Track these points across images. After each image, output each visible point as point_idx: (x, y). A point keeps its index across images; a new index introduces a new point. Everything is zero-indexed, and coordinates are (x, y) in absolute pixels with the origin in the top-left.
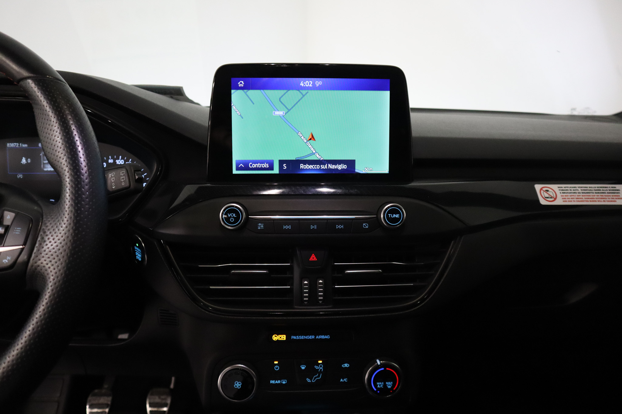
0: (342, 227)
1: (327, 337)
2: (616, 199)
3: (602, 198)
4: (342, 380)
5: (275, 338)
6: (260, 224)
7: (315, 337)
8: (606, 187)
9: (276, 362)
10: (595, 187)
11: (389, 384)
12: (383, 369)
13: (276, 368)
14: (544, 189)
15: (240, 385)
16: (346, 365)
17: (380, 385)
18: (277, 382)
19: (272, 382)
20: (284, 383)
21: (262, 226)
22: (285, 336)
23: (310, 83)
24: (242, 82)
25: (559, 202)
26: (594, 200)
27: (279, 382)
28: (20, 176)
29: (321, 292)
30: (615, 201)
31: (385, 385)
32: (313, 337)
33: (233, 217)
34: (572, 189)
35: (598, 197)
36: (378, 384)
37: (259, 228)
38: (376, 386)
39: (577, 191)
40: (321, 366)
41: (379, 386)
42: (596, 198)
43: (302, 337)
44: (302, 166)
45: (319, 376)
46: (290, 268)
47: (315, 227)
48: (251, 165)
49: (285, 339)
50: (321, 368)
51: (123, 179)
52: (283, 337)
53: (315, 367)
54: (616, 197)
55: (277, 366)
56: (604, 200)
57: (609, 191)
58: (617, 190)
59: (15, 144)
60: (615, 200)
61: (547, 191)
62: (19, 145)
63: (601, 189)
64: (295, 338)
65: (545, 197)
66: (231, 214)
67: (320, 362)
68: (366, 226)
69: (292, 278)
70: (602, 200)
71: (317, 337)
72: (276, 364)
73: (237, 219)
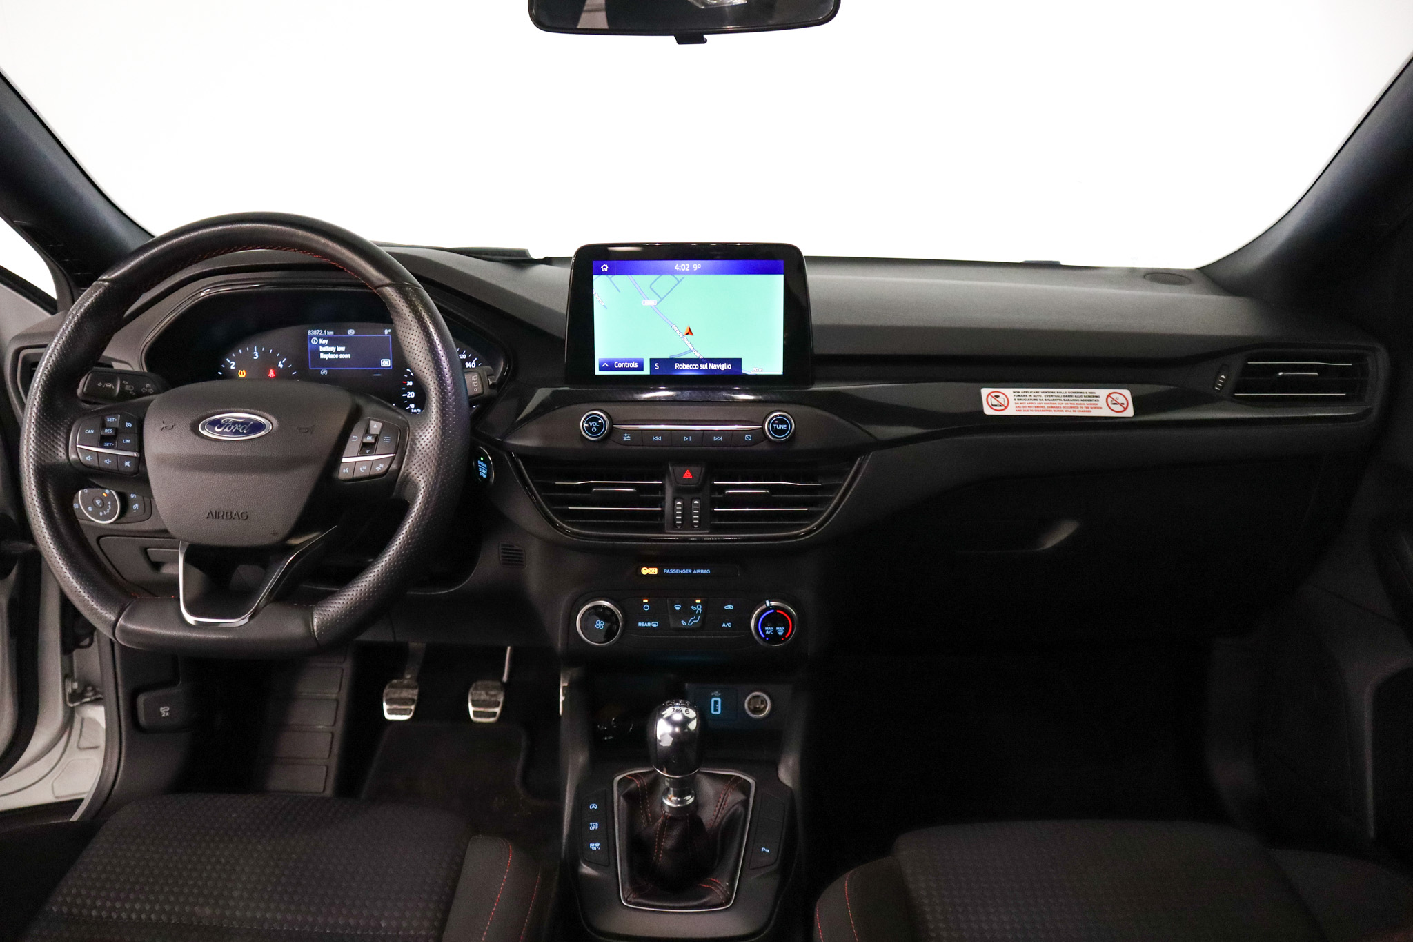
0: (721, 439)
1: (707, 572)
2: (1092, 408)
3: (1071, 407)
4: (724, 625)
5: (645, 571)
6: (626, 435)
7: (692, 572)
8: (1081, 393)
9: (645, 601)
10: (1066, 393)
11: (780, 631)
12: (772, 611)
13: (646, 608)
14: (993, 395)
15: (602, 625)
17: (769, 630)
18: (646, 624)
19: (641, 624)
20: (655, 625)
21: (629, 437)
22: (656, 569)
23: (686, 267)
24: (606, 266)
25: (1011, 411)
26: (1059, 409)
27: (649, 624)
28: (324, 372)
29: (696, 514)
30: (1090, 411)
31: (775, 631)
32: (690, 571)
33: (596, 427)
34: (1032, 394)
35: (1067, 406)
36: (766, 629)
37: (625, 439)
38: (764, 631)
39: (1038, 398)
40: (699, 607)
41: (767, 632)
42: (1064, 407)
43: (677, 571)
44: (677, 366)
45: (696, 619)
46: (662, 488)
47: (690, 438)
48: (617, 365)
49: (656, 573)
50: (699, 609)
51: (476, 384)
52: (654, 571)
53: (692, 607)
54: (1092, 406)
55: (646, 606)
56: (1074, 409)
57: (1083, 398)
58: (1096, 397)
59: (318, 331)
60: (1090, 409)
61: (997, 397)
62: (323, 333)
63: (1074, 395)
64: (668, 571)
65: (993, 405)
66: (593, 423)
67: (698, 601)
68: (748, 438)
69: (664, 499)
70: (1072, 409)
71: (695, 572)
72: (645, 603)
73: (599, 429)
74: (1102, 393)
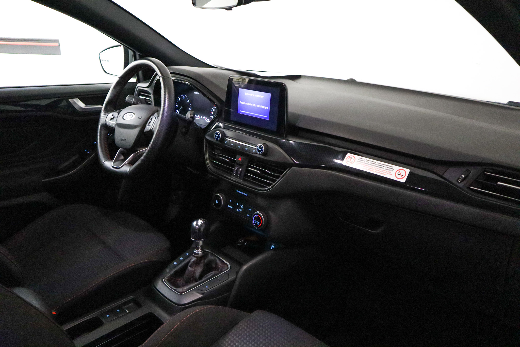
0: (247, 149)
1: (247, 195)
2: (387, 173)
3: (379, 171)
4: (247, 215)
6: (226, 141)
8: (387, 165)
10: (381, 164)
11: (258, 223)
12: (257, 215)
13: (230, 201)
14: (350, 157)
15: (217, 202)
16: (250, 209)
19: (229, 206)
20: (231, 208)
25: (353, 166)
26: (373, 170)
29: (239, 173)
30: (386, 175)
31: (257, 222)
34: (366, 161)
35: (377, 169)
37: (225, 143)
38: (254, 221)
39: (367, 163)
42: (375, 170)
43: (239, 192)
45: (241, 210)
47: (240, 147)
50: (242, 207)
54: (388, 173)
56: (379, 172)
57: (387, 168)
58: (393, 169)
60: (386, 174)
61: (351, 158)
63: (383, 165)
64: (237, 191)
65: (348, 161)
66: (217, 135)
67: (242, 204)
68: (254, 151)
70: (378, 172)
71: (244, 194)
74: (396, 168)
